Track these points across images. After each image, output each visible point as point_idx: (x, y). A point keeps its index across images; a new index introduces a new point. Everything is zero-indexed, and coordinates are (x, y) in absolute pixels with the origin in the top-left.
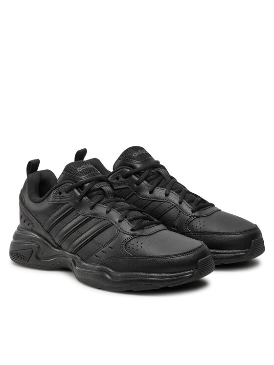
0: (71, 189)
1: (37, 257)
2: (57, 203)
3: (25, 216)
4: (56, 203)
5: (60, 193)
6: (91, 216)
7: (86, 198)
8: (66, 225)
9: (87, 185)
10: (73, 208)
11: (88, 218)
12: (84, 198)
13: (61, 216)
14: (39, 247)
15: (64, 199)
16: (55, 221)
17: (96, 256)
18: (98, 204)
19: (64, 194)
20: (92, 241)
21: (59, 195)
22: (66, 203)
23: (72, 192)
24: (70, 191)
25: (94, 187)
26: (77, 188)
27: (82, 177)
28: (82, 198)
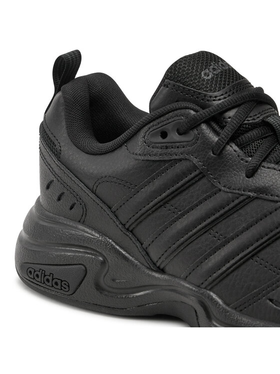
0: (194, 125)
1: (98, 287)
2: (157, 158)
3: (63, 183)
4: (153, 158)
5: (164, 135)
6: (251, 194)
7: (233, 148)
8: (183, 215)
9: (231, 113)
10: (201, 173)
11: (242, 198)
12: (228, 147)
13: (168, 192)
14: (104, 263)
15: (175, 150)
16: (151, 204)
17: (271, 300)
18: (264, 164)
19: (174, 136)
20: (255, 258)
21: (160, 139)
22: (180, 160)
23: (196, 132)
24: (192, 129)
25: (250, 120)
26: (207, 122)
27: (216, 94)
28: (225, 147)
